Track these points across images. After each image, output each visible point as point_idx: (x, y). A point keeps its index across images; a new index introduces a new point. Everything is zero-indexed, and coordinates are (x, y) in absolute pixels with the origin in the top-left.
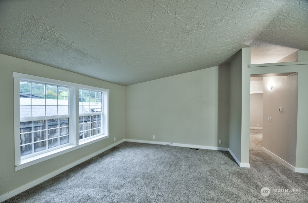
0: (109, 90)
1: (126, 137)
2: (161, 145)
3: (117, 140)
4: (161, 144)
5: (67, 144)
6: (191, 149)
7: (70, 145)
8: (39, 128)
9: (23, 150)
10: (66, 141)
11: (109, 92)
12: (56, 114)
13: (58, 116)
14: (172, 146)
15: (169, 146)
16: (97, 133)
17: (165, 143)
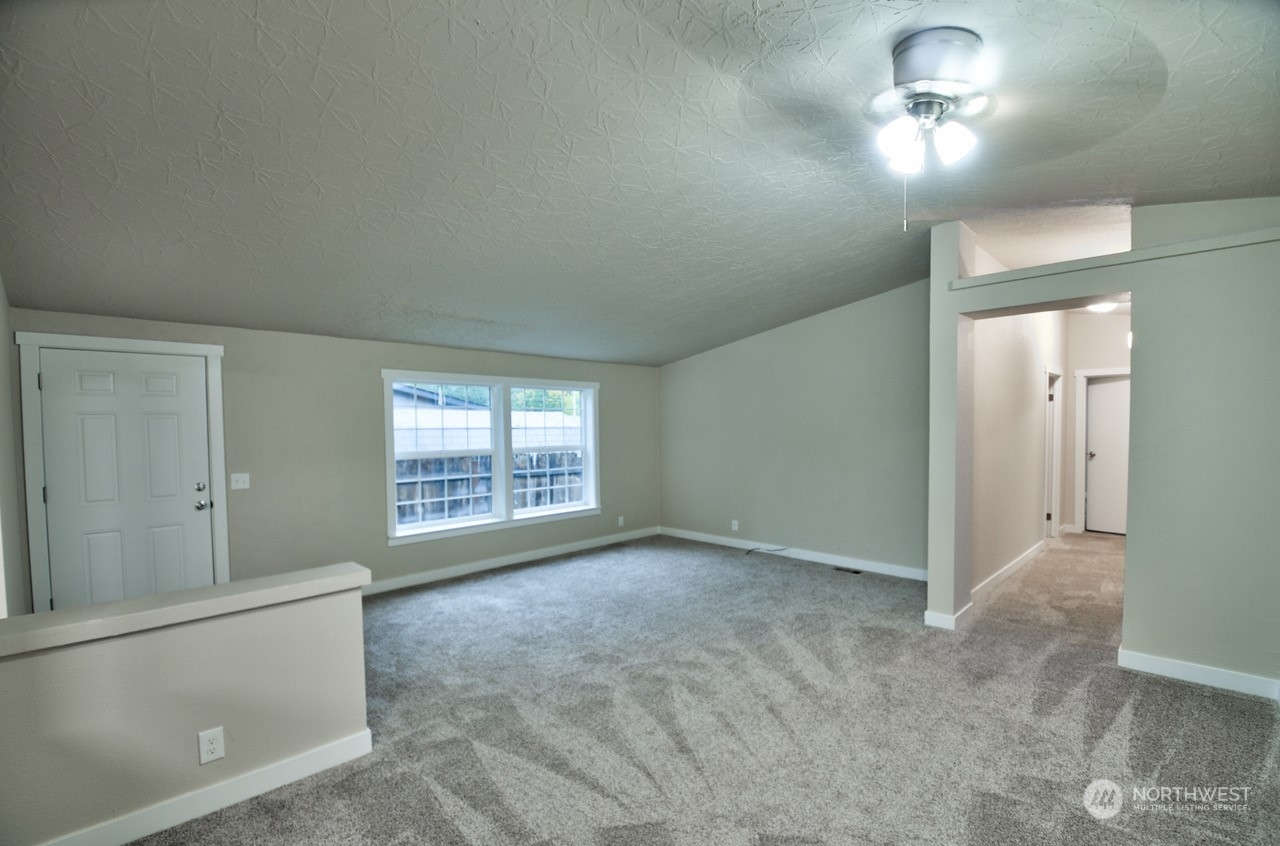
0: (597, 385)
1: (663, 523)
2: (749, 552)
3: (627, 528)
4: (750, 548)
5: (489, 514)
6: (838, 569)
7: (494, 517)
8: (459, 483)
9: (402, 512)
10: (485, 507)
11: (599, 391)
12: (465, 448)
13: (469, 451)
14: (784, 558)
15: (775, 556)
16: (567, 499)
17: (764, 547)
